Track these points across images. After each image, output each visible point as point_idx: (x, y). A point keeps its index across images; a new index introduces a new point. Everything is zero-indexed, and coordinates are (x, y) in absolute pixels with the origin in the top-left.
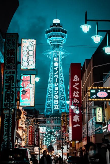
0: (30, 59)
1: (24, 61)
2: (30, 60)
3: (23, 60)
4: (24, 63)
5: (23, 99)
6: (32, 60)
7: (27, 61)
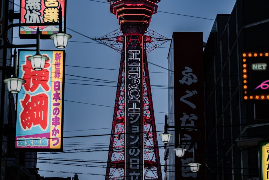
0: (47, 5)
1: (31, 8)
2: (47, 8)
3: (27, 8)
4: (31, 15)
5: (25, 128)
6: (55, 7)
7: (39, 8)
